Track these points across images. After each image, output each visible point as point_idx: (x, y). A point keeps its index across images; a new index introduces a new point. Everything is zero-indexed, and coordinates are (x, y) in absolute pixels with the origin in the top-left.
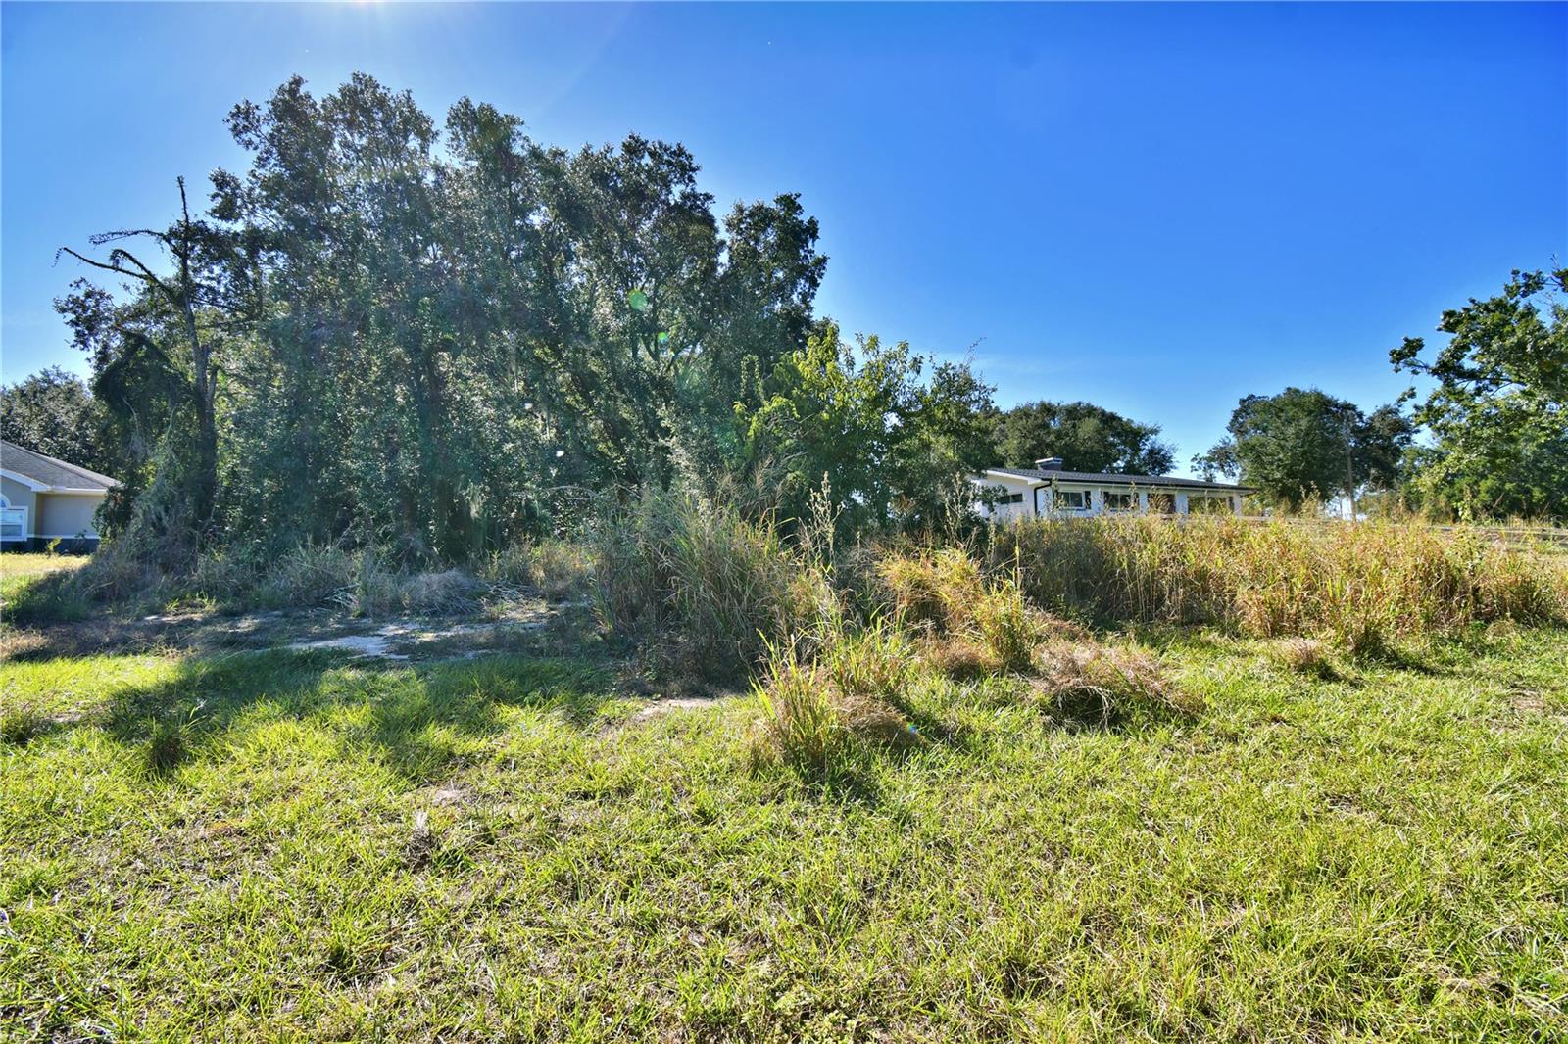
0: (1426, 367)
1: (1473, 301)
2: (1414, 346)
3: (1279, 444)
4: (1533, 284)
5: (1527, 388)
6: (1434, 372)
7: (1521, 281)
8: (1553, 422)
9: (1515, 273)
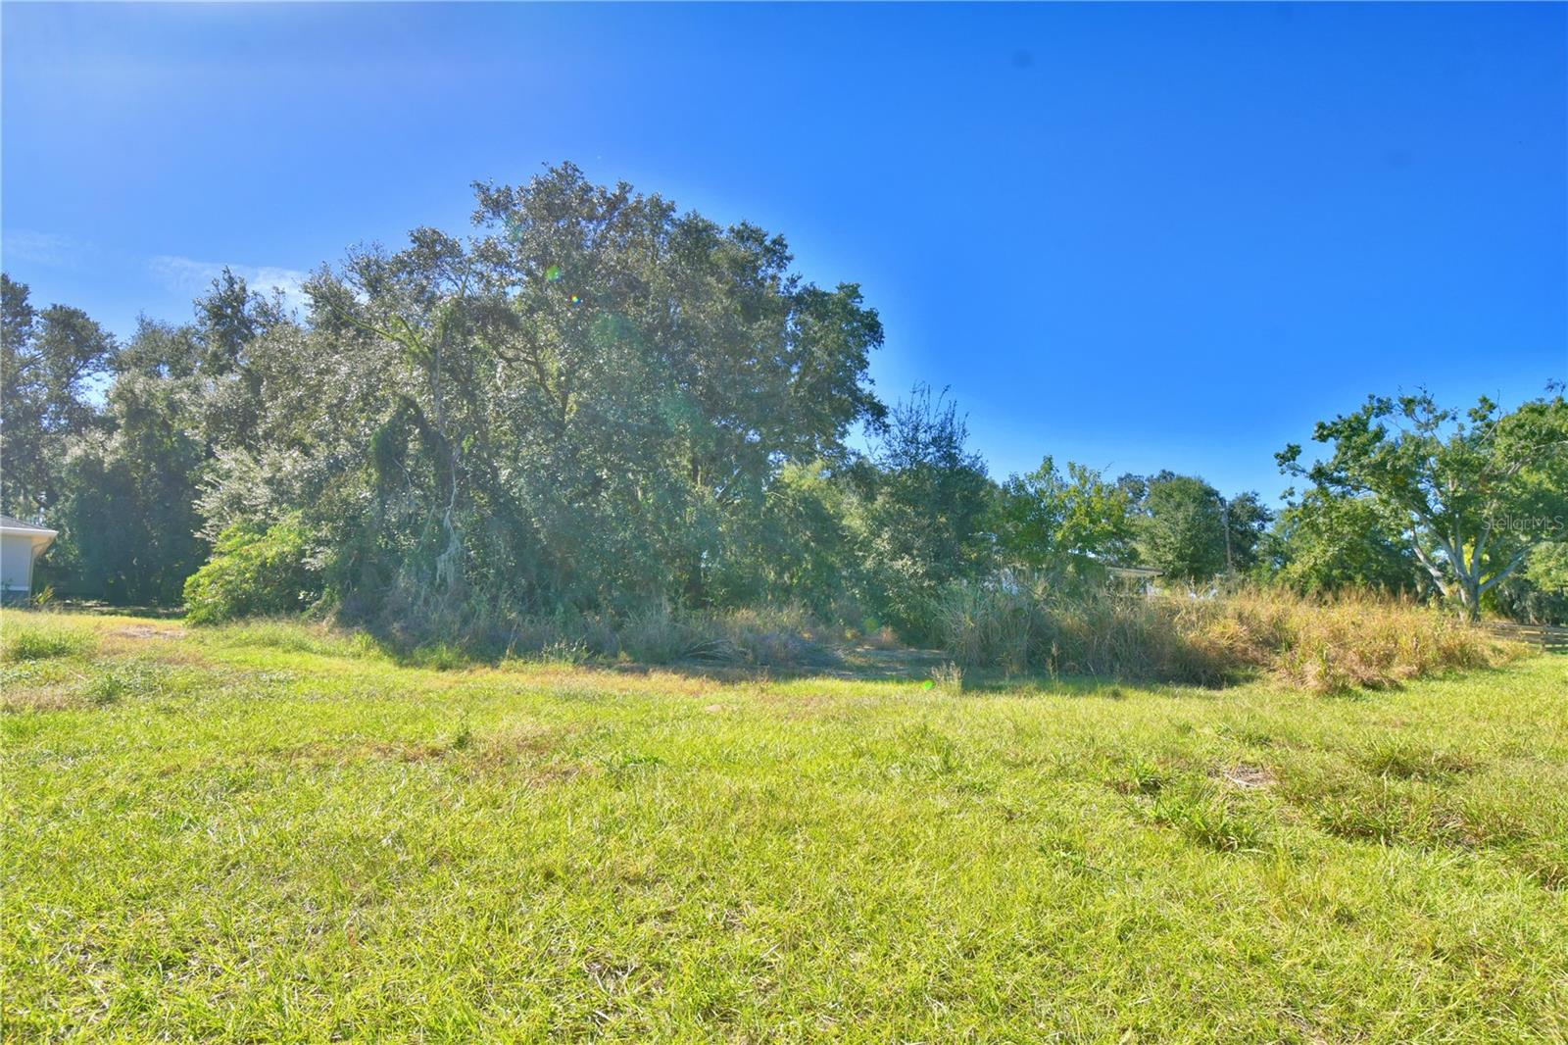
0: (1303, 471)
1: (1340, 417)
2: (1294, 452)
3: (1170, 528)
4: (1384, 408)
5: (1385, 496)
6: (1312, 477)
7: (1376, 404)
8: (1398, 525)
9: (1371, 397)
